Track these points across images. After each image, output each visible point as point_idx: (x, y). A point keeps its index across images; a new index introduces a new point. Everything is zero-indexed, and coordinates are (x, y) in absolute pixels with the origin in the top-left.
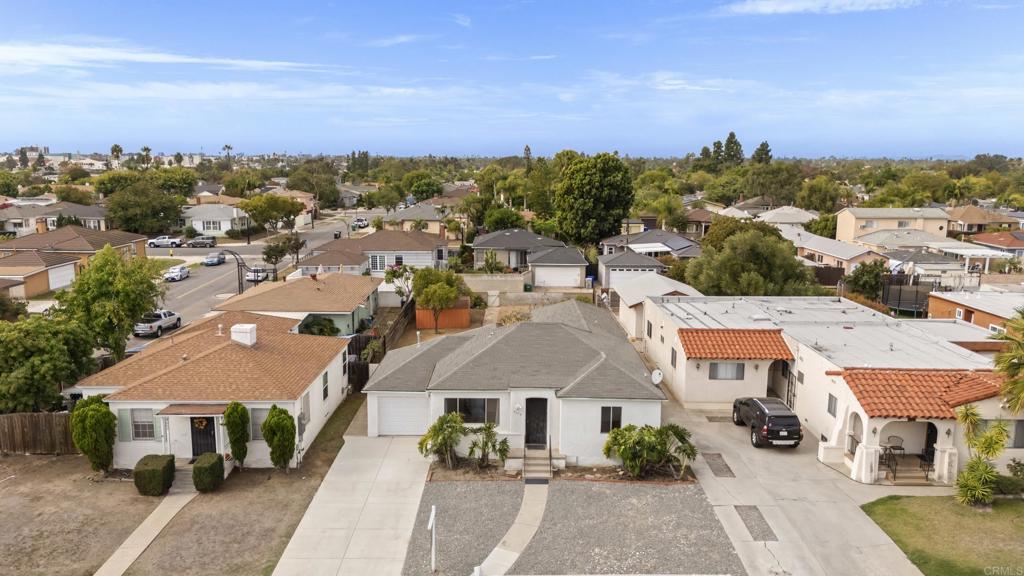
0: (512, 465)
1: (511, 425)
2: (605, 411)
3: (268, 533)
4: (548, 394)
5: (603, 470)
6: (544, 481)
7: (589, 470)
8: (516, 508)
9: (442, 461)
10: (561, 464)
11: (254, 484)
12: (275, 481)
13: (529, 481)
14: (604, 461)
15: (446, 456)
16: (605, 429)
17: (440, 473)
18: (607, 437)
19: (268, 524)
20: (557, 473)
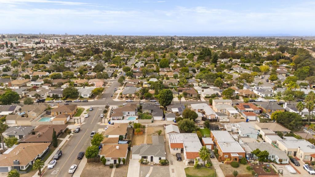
0: (149, 164)
1: (149, 159)
2: (159, 158)
3: (125, 173)
4: (153, 156)
5: (159, 164)
6: (153, 166)
7: (158, 164)
8: (149, 169)
9: (141, 163)
10: (155, 164)
11: (122, 166)
12: (124, 166)
13: (151, 166)
14: (159, 163)
15: (142, 163)
16: (159, 160)
17: (141, 165)
18: (159, 161)
19: (125, 172)
20: (154, 165)
